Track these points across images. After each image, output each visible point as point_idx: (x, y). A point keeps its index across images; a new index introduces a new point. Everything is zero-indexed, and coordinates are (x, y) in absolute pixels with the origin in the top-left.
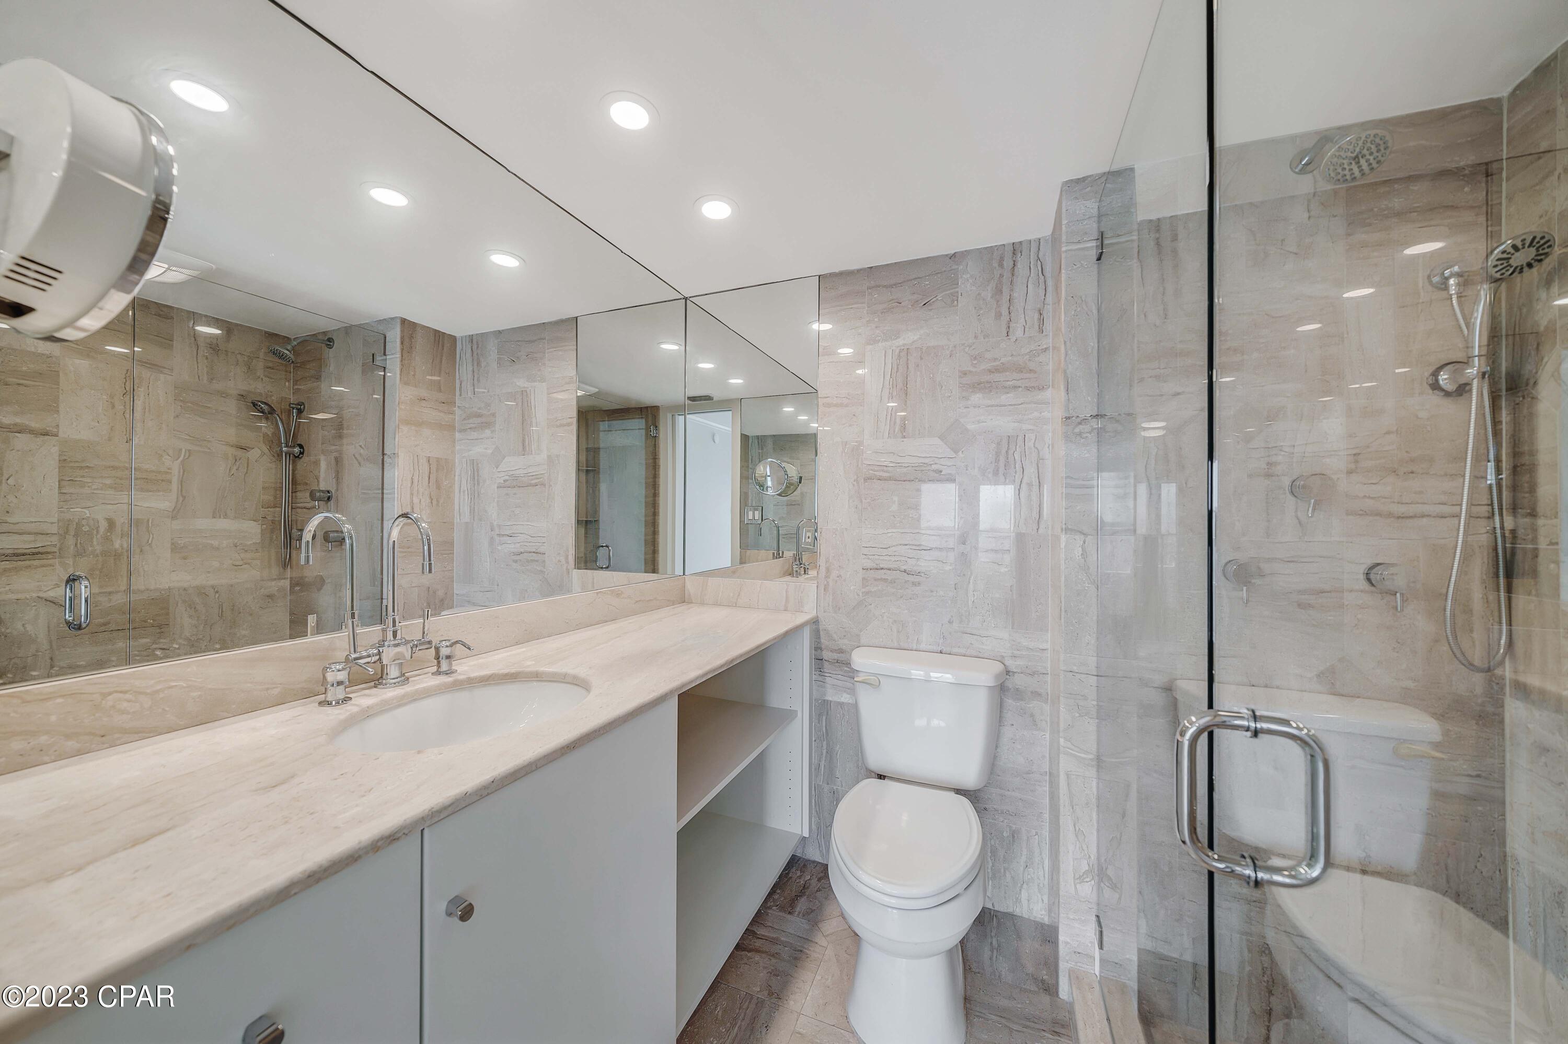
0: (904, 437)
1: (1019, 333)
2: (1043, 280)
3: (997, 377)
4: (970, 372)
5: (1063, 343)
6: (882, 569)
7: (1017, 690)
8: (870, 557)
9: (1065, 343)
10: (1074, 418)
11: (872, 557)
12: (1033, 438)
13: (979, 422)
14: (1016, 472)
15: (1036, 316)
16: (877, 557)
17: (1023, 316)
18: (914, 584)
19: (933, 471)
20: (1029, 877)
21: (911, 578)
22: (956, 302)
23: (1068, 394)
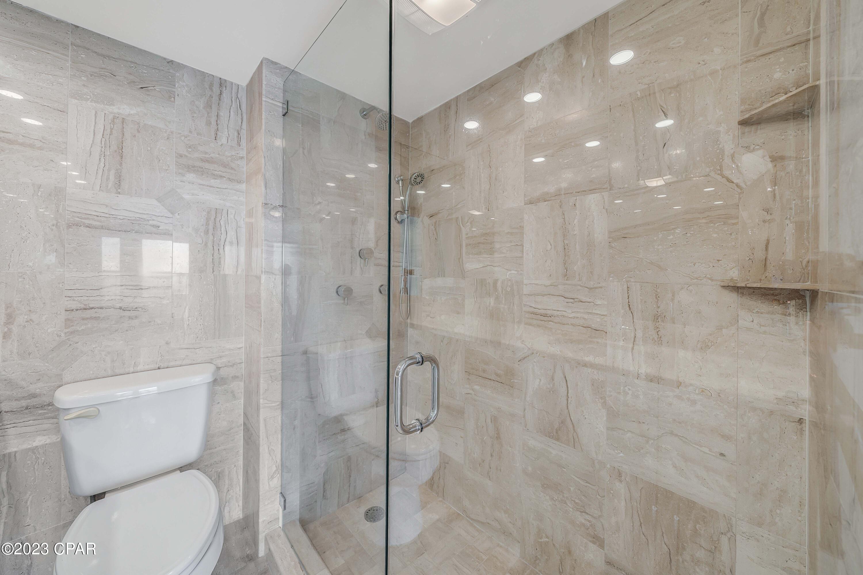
0: (119, 193)
1: (224, 141)
2: (241, 113)
3: (207, 165)
4: (186, 156)
5: (263, 157)
6: (92, 308)
7: (222, 378)
8: (76, 299)
9: (264, 157)
10: (269, 205)
11: (79, 298)
12: (234, 213)
13: (193, 195)
14: (221, 234)
15: (236, 134)
16: (85, 298)
17: (226, 130)
18: (130, 318)
19: (151, 225)
20: (230, 496)
21: (127, 313)
22: (173, 99)
23: (266, 189)
